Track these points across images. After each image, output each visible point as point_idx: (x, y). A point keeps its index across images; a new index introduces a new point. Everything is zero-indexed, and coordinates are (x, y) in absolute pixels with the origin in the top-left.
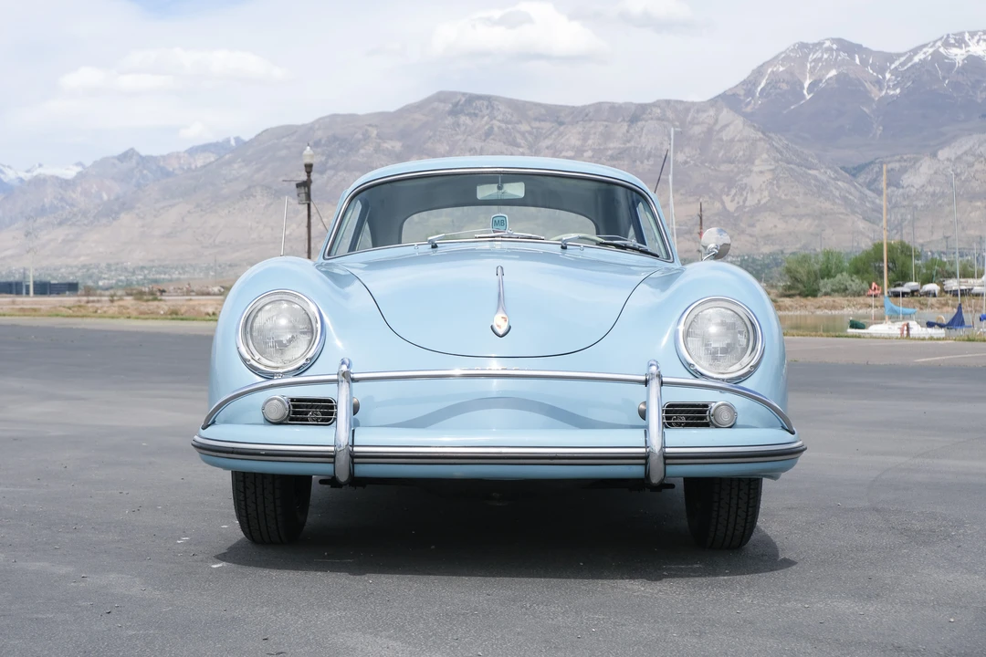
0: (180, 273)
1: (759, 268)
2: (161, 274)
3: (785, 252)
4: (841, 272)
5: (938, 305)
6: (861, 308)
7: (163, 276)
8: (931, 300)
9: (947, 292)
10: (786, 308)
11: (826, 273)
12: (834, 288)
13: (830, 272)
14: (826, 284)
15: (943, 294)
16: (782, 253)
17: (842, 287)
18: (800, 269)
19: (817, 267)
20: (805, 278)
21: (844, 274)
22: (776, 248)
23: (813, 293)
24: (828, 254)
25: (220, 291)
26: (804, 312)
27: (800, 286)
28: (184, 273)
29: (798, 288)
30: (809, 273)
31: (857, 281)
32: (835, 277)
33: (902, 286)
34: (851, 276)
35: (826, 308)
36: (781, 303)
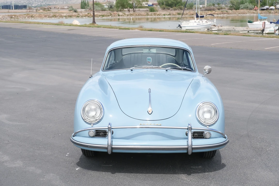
0: (55, 2)
2: (50, 2)
5: (274, 13)
6: (252, 14)
7: (51, 3)
8: (272, 11)
9: (277, 9)
10: (230, 14)
11: (242, 3)
12: (244, 7)
14: (242, 6)
15: (276, 9)
17: (247, 7)
18: (234, 2)
19: (239, 1)
20: (236, 4)
21: (247, 3)
23: (237, 8)
25: (67, 8)
26: (235, 15)
27: (235, 6)
28: (57, 2)
29: (234, 7)
30: (237, 3)
31: (251, 5)
32: (245, 4)
33: (264, 7)
34: (249, 4)
35: (242, 14)
36: (229, 12)
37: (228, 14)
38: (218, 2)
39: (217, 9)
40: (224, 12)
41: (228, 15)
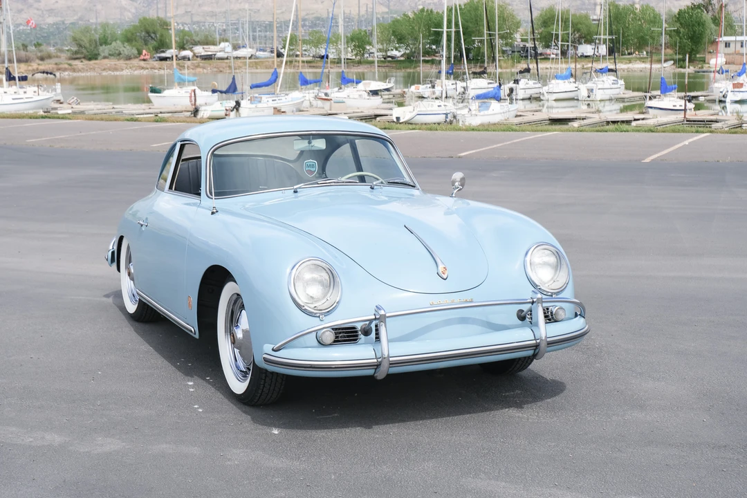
1: (45, 35)
3: (66, 22)
4: (115, 40)
5: (192, 67)
6: (136, 70)
8: (188, 63)
9: (197, 57)
10: (79, 71)
11: (104, 41)
12: (111, 53)
13: (106, 40)
14: (104, 50)
15: (195, 58)
16: (63, 23)
17: (117, 52)
18: (83, 38)
19: (97, 37)
20: (88, 45)
21: (118, 42)
22: (59, 19)
23: (93, 57)
24: (105, 26)
26: (94, 74)
27: (85, 51)
29: (82, 53)
30: (90, 41)
31: (128, 47)
32: (111, 44)
33: (163, 52)
34: (123, 44)
35: (110, 70)
36: (75, 67)
37: (74, 70)
38: (32, 39)
39: (38, 58)
40: (61, 66)
41: (75, 74)
